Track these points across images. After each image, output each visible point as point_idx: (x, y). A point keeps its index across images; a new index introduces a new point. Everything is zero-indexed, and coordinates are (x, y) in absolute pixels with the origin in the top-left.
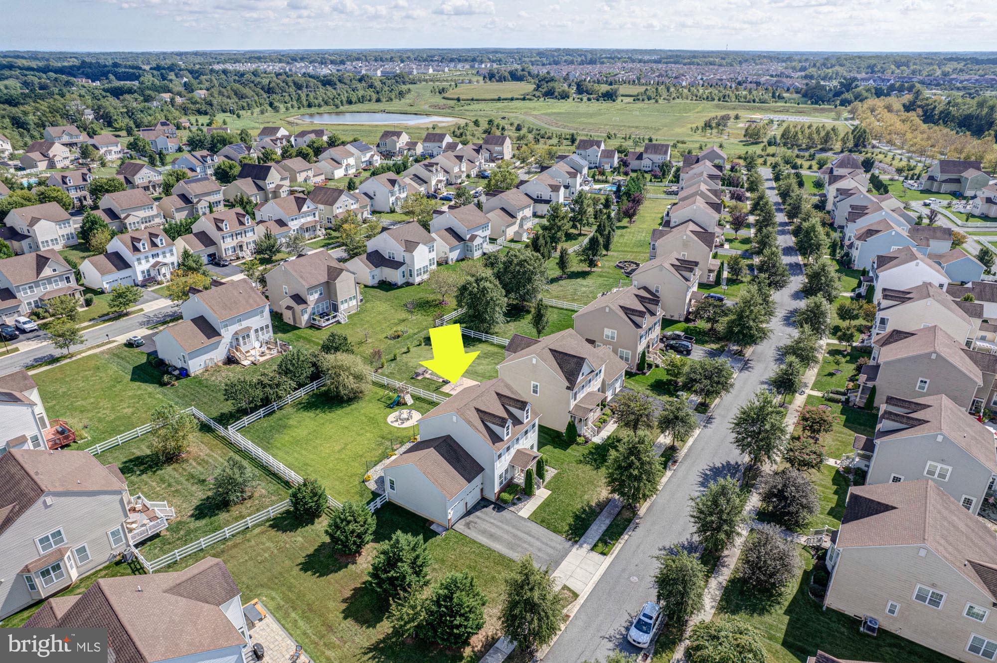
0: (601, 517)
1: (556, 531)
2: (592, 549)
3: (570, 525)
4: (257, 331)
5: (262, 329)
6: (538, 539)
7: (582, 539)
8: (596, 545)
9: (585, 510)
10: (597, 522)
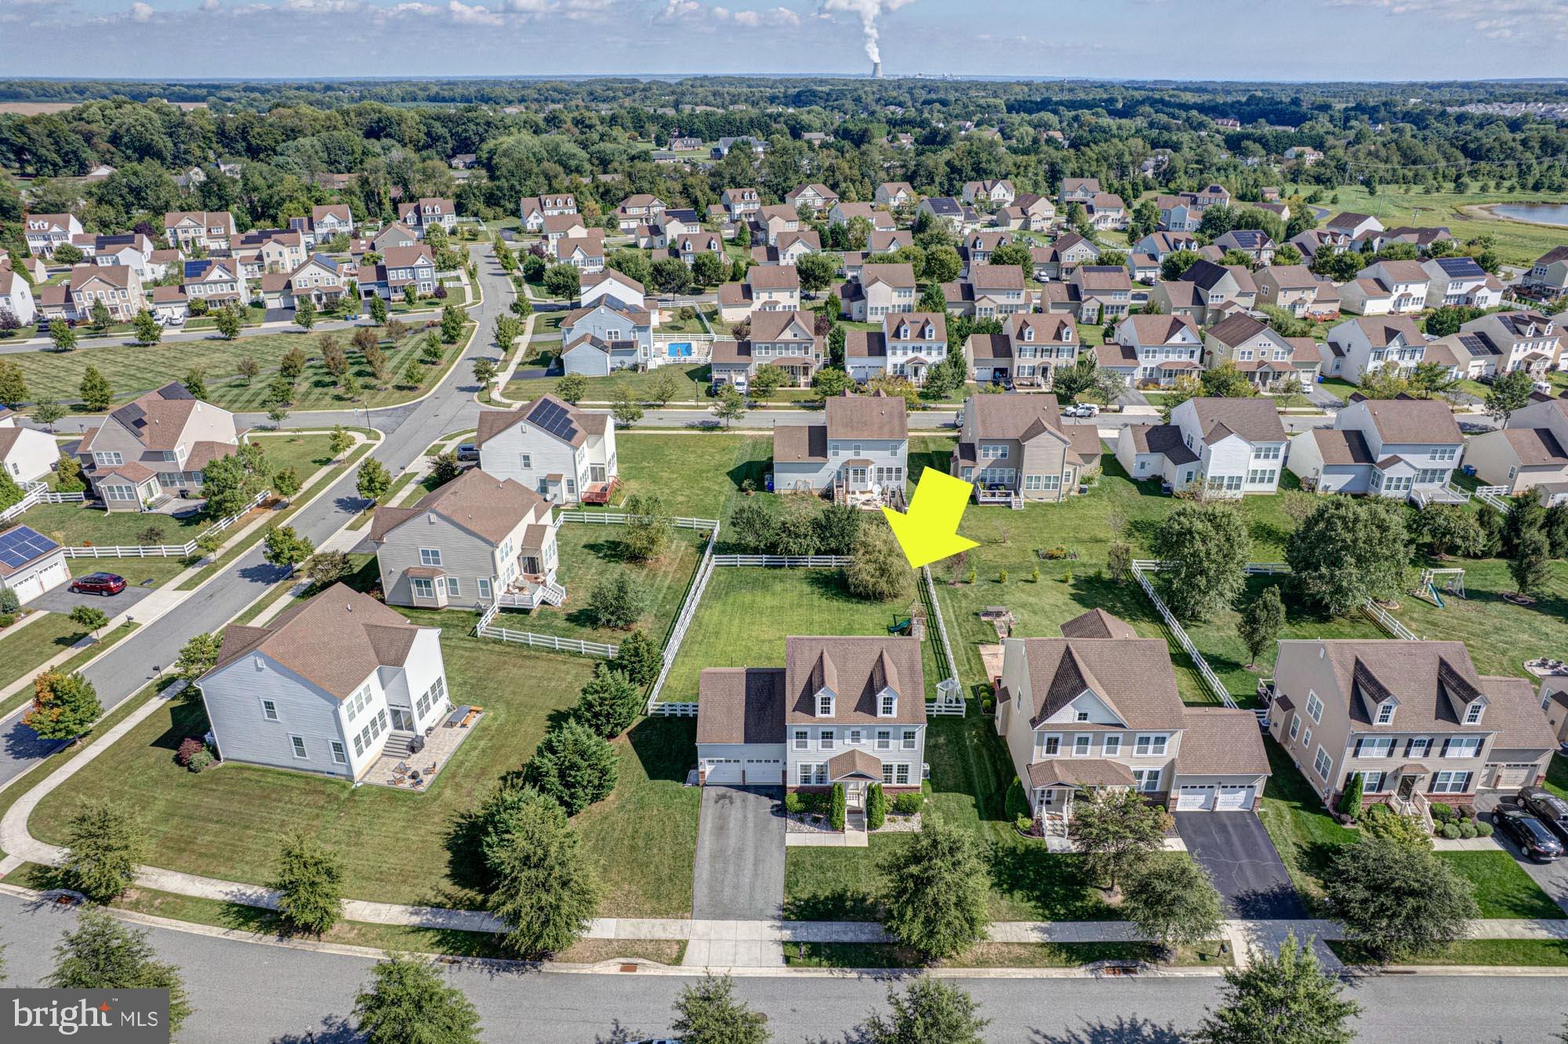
0: (868, 927)
1: (788, 887)
2: (785, 943)
3: (815, 896)
4: (880, 470)
5: (890, 470)
6: (756, 875)
7: (798, 923)
8: (796, 944)
9: (864, 899)
10: (852, 926)
